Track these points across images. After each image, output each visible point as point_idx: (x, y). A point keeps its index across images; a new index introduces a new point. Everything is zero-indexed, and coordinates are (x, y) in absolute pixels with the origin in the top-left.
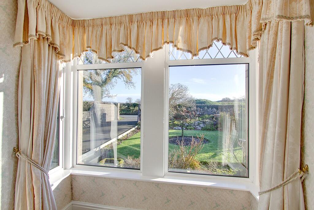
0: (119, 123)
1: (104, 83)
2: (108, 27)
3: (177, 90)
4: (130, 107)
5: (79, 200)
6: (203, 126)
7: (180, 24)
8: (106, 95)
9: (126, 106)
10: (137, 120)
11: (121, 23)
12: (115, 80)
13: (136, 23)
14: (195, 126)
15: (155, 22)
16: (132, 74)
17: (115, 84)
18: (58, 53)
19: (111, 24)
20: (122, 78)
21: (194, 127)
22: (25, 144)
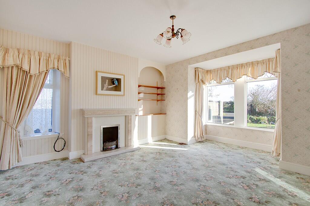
0: (224, 118)
2: (220, 71)
5: (209, 134)
7: (249, 67)
9: (230, 105)
11: (225, 69)
13: (231, 69)
15: (239, 68)
18: (204, 83)
19: (221, 70)
22: (197, 110)
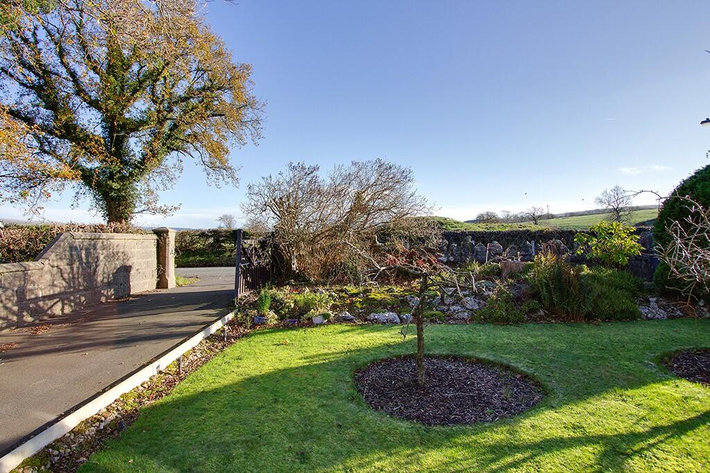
1: (139, 168)
3: (372, 180)
4: (223, 241)
6: (476, 307)
8: (144, 207)
10: (233, 287)
12: (175, 161)
14: (446, 308)
16: (226, 144)
17: (177, 174)
20: (196, 154)
21: (443, 311)
